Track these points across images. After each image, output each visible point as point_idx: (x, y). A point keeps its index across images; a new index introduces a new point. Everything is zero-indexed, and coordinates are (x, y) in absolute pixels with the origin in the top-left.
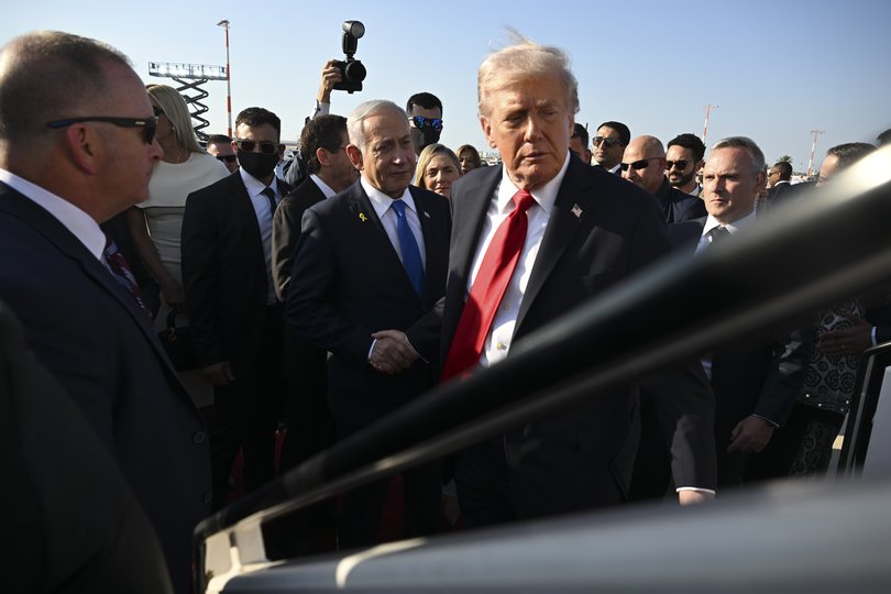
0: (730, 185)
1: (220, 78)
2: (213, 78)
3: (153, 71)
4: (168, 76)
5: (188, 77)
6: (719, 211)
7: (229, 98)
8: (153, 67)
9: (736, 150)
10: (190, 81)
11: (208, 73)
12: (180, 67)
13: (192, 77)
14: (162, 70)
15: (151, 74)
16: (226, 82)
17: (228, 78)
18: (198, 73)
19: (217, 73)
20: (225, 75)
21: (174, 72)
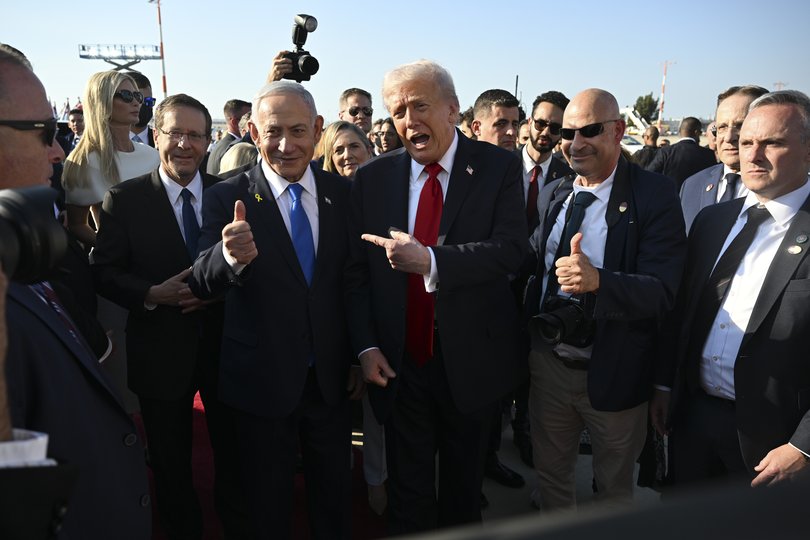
0: (772, 154)
1: (154, 58)
2: (147, 58)
3: (84, 53)
4: (99, 57)
5: (119, 58)
6: (758, 184)
7: (164, 78)
8: (84, 49)
9: (783, 108)
10: (123, 62)
11: (141, 53)
12: (112, 48)
13: (125, 58)
14: (93, 52)
15: (82, 57)
16: (161, 61)
17: (162, 57)
18: (130, 53)
19: (150, 52)
20: (158, 54)
21: (106, 54)
